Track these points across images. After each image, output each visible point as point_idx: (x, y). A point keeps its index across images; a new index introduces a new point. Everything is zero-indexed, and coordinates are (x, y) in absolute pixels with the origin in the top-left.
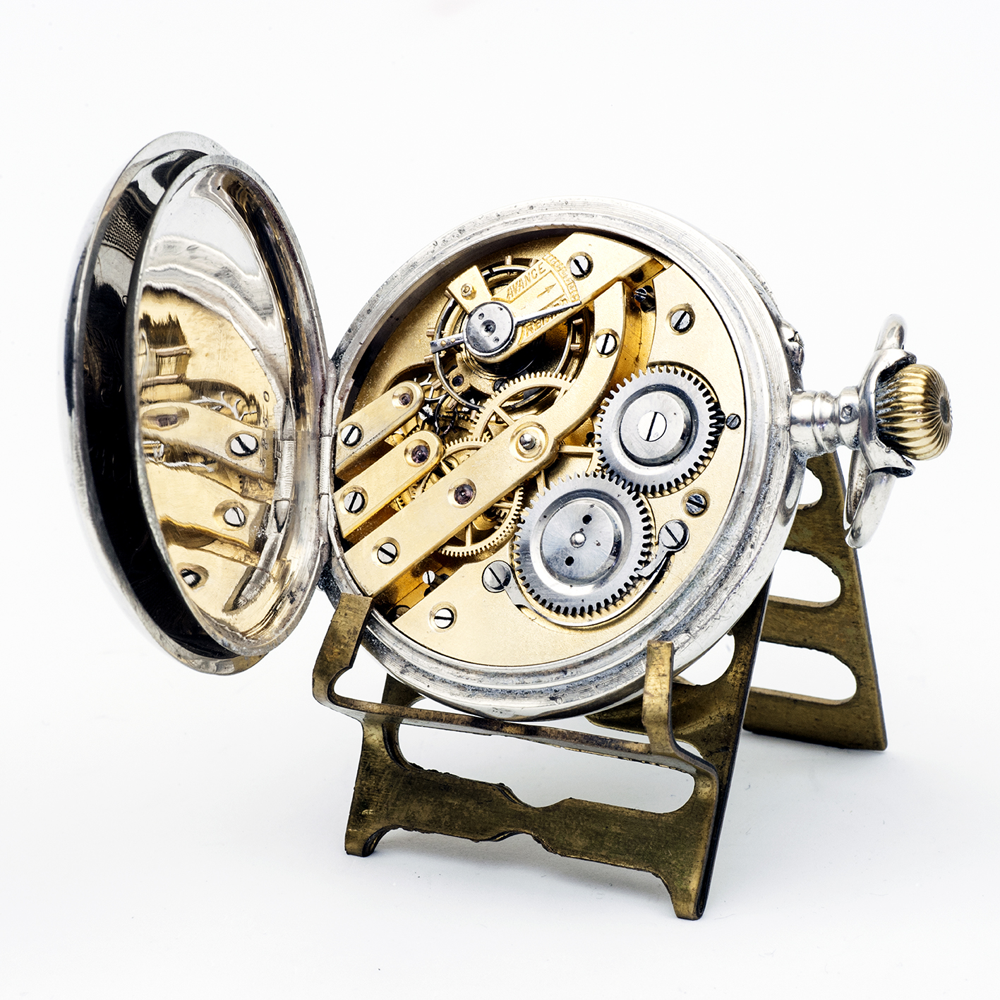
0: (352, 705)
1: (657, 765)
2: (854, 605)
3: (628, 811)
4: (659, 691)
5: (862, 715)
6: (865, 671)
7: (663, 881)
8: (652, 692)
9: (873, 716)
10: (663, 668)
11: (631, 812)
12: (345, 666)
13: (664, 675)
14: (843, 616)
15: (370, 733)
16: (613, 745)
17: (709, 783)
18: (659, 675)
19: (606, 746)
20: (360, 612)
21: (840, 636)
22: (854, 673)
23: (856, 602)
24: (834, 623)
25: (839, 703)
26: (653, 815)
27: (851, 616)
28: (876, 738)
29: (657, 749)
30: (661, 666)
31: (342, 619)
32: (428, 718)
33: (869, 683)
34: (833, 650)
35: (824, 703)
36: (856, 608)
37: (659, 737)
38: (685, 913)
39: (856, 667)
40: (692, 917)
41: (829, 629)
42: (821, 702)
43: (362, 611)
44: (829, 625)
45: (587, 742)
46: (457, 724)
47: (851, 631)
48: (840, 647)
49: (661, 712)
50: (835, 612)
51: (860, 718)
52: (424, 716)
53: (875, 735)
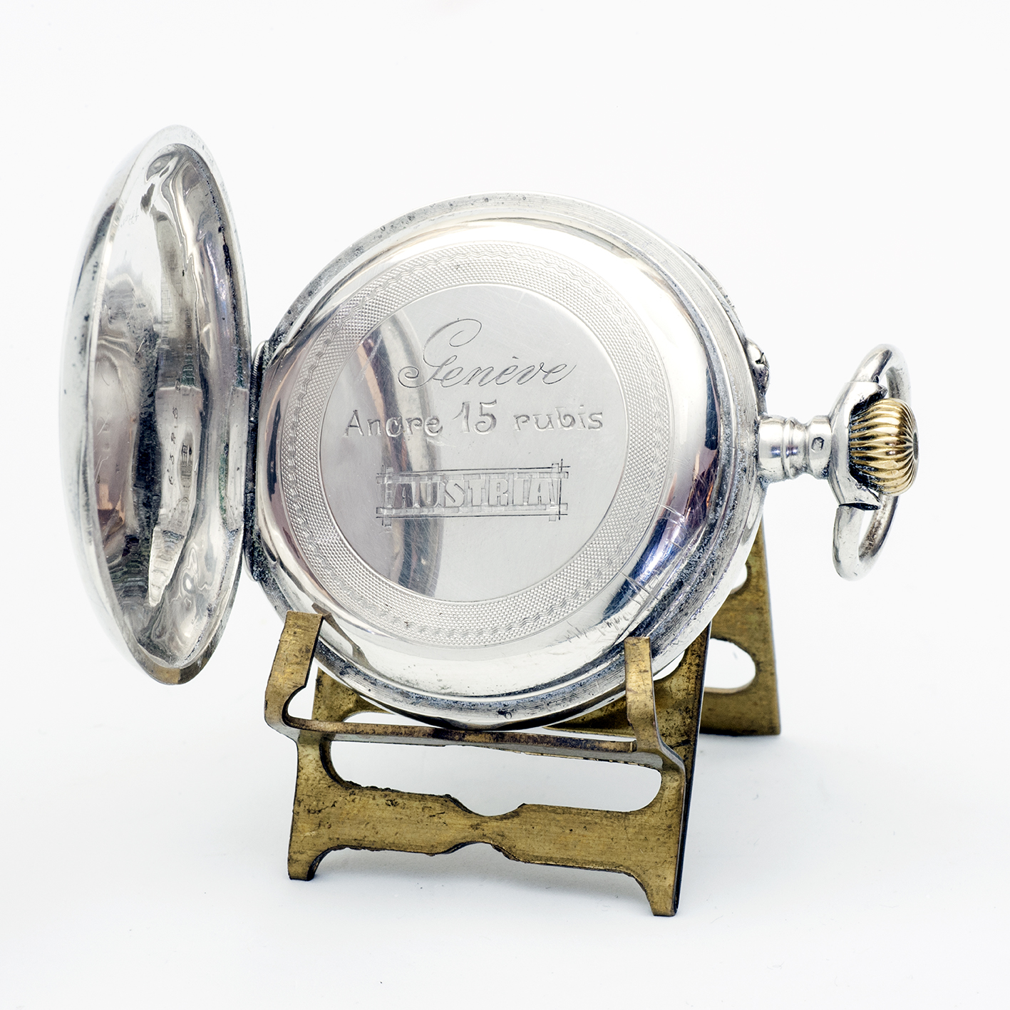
0: (303, 725)
1: (626, 763)
2: (760, 591)
3: (592, 811)
4: (643, 687)
5: (758, 702)
6: (766, 657)
7: (636, 880)
8: (635, 689)
9: (770, 702)
10: (643, 664)
11: (596, 812)
12: (300, 686)
13: (645, 671)
14: (747, 603)
15: (305, 753)
16: (588, 745)
17: (677, 777)
18: (640, 672)
19: (581, 748)
20: (310, 630)
21: (743, 623)
22: (754, 660)
23: (761, 589)
24: (736, 610)
25: (735, 691)
26: (620, 814)
27: (756, 603)
28: (771, 723)
29: (643, 746)
30: (642, 662)
31: (291, 638)
32: (386, 732)
33: (769, 668)
34: (733, 638)
35: (720, 692)
36: (761, 594)
37: (646, 734)
38: (663, 910)
39: (756, 653)
40: (670, 913)
41: (731, 617)
42: (715, 691)
43: (312, 629)
44: (731, 614)
45: (561, 744)
46: (418, 737)
47: (754, 618)
48: (741, 635)
49: (646, 709)
50: (739, 600)
51: (756, 704)
52: (381, 730)
53: (771, 721)
